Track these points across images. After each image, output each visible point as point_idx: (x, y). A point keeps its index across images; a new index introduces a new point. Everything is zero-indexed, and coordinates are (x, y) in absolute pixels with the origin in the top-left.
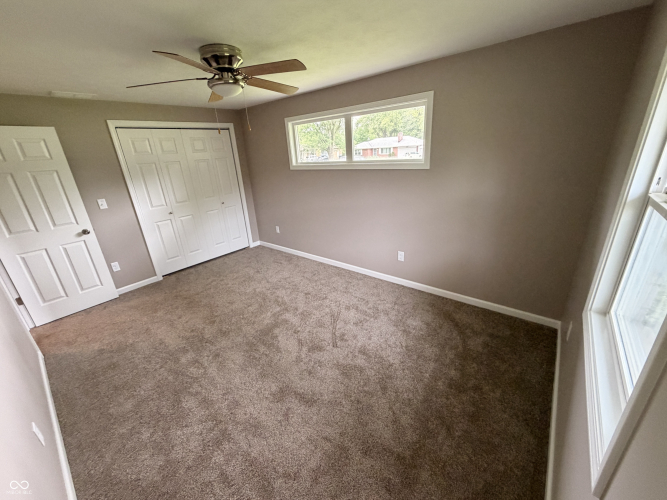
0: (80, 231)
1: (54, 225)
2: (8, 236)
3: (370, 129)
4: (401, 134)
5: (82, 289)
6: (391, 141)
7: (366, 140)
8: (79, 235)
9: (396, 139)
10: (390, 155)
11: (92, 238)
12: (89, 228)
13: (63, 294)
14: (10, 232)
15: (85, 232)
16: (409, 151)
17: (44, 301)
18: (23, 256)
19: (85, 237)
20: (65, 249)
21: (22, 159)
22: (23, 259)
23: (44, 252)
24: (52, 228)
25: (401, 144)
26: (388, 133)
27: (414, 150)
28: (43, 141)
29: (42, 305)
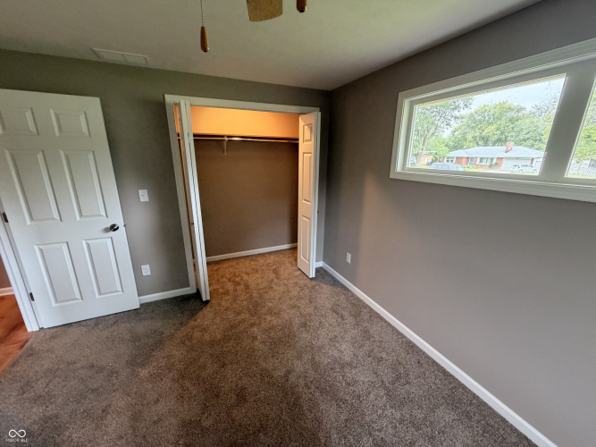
0: (109, 226)
1: (81, 215)
2: (28, 222)
3: (469, 137)
4: (511, 144)
5: (100, 293)
6: (497, 151)
7: (461, 148)
8: (107, 230)
9: (504, 148)
10: (490, 166)
11: (121, 234)
12: (120, 222)
13: (78, 296)
14: (32, 218)
15: (114, 228)
16: (520, 163)
17: (57, 301)
18: (41, 247)
19: (112, 233)
20: (88, 245)
21: (57, 134)
22: (41, 250)
23: (64, 247)
24: (78, 219)
25: (508, 155)
26: (490, 143)
27: (529, 163)
28: (84, 114)
29: (54, 304)
